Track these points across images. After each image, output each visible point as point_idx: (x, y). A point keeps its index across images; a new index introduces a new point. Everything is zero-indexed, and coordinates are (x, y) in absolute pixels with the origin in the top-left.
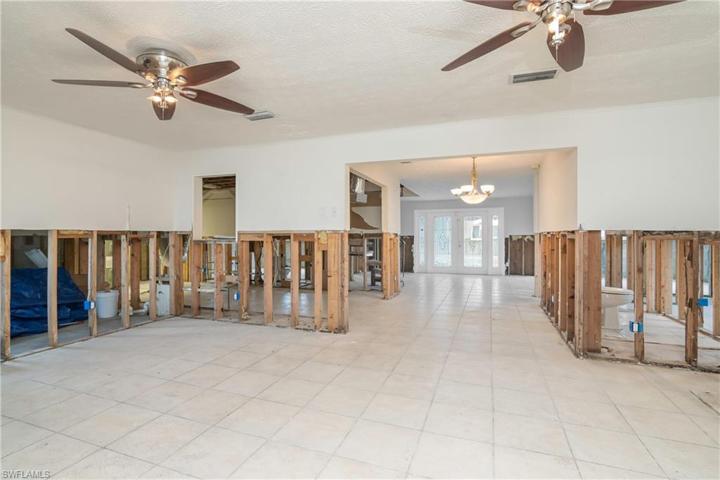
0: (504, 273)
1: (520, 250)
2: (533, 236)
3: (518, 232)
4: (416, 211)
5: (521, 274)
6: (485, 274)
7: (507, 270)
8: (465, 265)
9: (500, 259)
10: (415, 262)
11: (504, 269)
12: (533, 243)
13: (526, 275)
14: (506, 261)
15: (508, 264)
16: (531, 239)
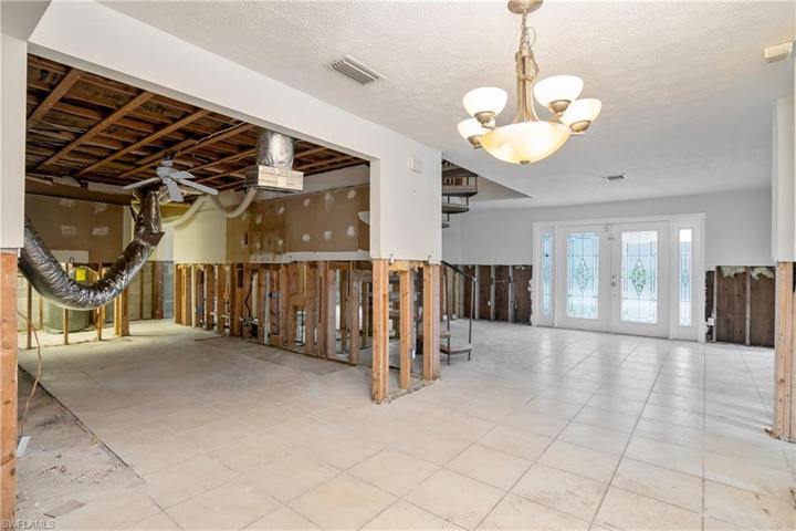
0: (702, 337)
1: (742, 296)
2: (772, 269)
3: (736, 258)
4: (536, 224)
5: (742, 342)
6: (662, 335)
7: (710, 332)
8: (625, 318)
9: (694, 309)
10: (535, 307)
11: (705, 330)
12: (772, 282)
13: (754, 344)
14: (708, 315)
15: (712, 321)
16: (769, 275)
